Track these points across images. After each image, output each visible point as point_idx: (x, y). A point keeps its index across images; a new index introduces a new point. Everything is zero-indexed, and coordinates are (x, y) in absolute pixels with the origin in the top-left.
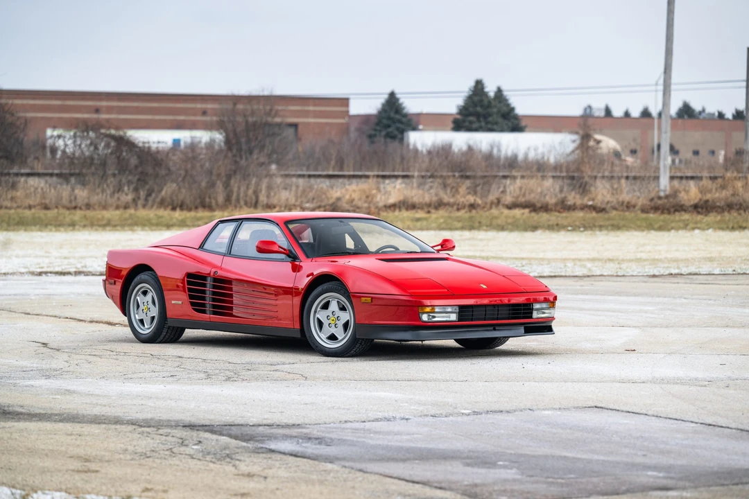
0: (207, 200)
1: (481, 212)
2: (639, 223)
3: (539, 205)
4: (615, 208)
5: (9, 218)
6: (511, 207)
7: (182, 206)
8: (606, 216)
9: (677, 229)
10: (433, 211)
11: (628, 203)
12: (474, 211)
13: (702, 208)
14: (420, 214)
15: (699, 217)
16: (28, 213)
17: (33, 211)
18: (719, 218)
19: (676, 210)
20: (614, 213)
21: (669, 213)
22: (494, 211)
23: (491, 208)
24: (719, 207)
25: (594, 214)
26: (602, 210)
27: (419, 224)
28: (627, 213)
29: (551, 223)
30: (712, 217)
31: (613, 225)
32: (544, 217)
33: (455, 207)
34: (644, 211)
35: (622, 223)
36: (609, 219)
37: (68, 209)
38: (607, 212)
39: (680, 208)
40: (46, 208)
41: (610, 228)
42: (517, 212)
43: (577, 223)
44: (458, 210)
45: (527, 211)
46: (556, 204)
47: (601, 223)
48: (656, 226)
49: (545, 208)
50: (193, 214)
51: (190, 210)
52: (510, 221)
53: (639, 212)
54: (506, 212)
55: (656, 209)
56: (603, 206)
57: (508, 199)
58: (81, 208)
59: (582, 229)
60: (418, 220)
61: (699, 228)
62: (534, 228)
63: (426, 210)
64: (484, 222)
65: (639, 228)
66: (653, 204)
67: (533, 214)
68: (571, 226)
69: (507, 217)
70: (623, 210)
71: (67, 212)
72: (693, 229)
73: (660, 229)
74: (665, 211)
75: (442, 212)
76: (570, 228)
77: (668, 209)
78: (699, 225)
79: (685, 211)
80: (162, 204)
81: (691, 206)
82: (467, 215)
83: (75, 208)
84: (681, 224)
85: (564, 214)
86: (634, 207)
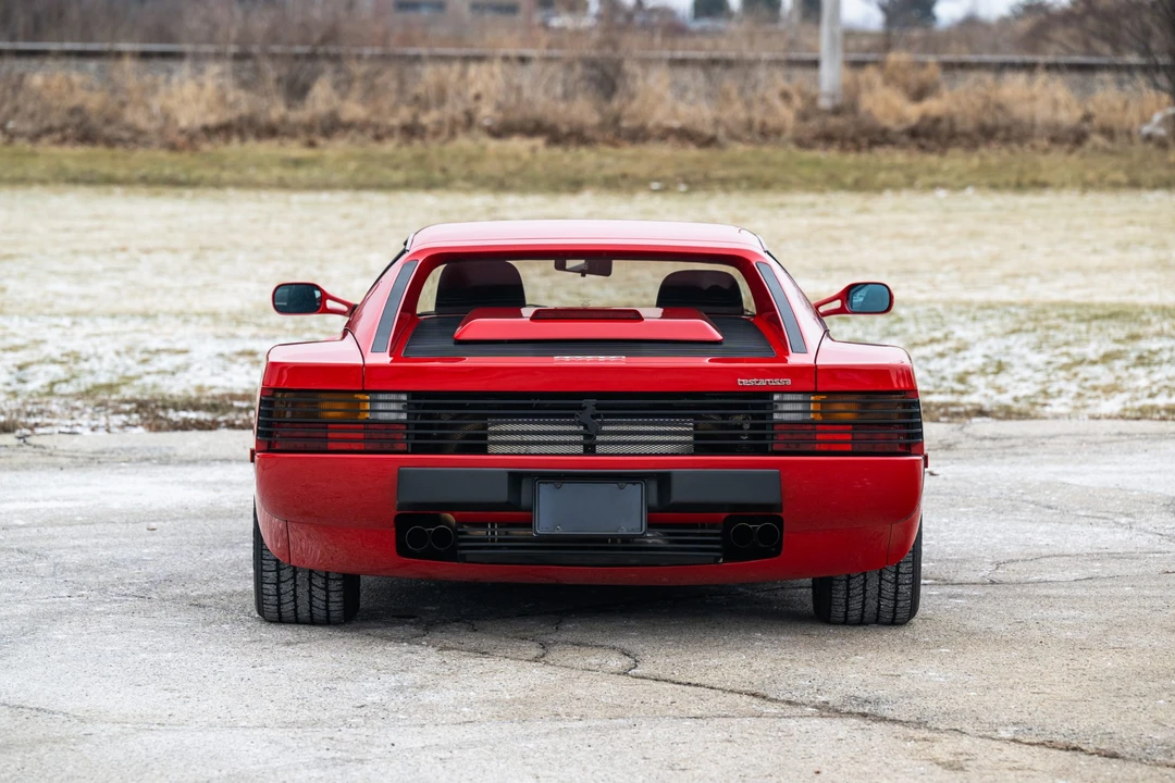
1: (434, 146)
2: (806, 171)
3: (564, 129)
4: (734, 137)
6: (501, 131)
8: (724, 155)
9: (895, 187)
10: (321, 141)
11: (764, 124)
12: (417, 143)
13: (929, 136)
14: (295, 150)
15: (933, 159)
18: (975, 161)
19: (873, 143)
20: (739, 149)
21: (858, 149)
22: (464, 142)
23: (453, 134)
24: (966, 135)
25: (692, 152)
26: (709, 142)
27: (302, 174)
28: (767, 150)
29: (609, 172)
30: (956, 161)
31: (749, 178)
32: (587, 158)
33: (370, 133)
34: (801, 143)
35: (768, 173)
36: (733, 163)
38: (721, 146)
39: (876, 137)
41: (744, 184)
42: (518, 145)
43: (669, 172)
44: (378, 138)
45: (539, 142)
46: (601, 126)
47: (721, 173)
48: (849, 180)
49: (578, 136)
52: (512, 166)
53: (792, 147)
54: (493, 145)
55: (828, 138)
56: (709, 131)
57: (487, 113)
59: (683, 188)
60: (298, 163)
61: (943, 186)
62: (575, 185)
63: (303, 137)
64: (454, 169)
65: (809, 185)
66: (814, 124)
67: (557, 151)
68: (658, 180)
69: (501, 157)
70: (752, 142)
72: (933, 186)
73: (859, 186)
74: (849, 145)
75: (342, 143)
76: (655, 186)
77: (853, 140)
78: (939, 178)
79: (893, 143)
81: (902, 133)
82: (406, 152)
84: (898, 176)
85: (628, 150)
86: (778, 133)
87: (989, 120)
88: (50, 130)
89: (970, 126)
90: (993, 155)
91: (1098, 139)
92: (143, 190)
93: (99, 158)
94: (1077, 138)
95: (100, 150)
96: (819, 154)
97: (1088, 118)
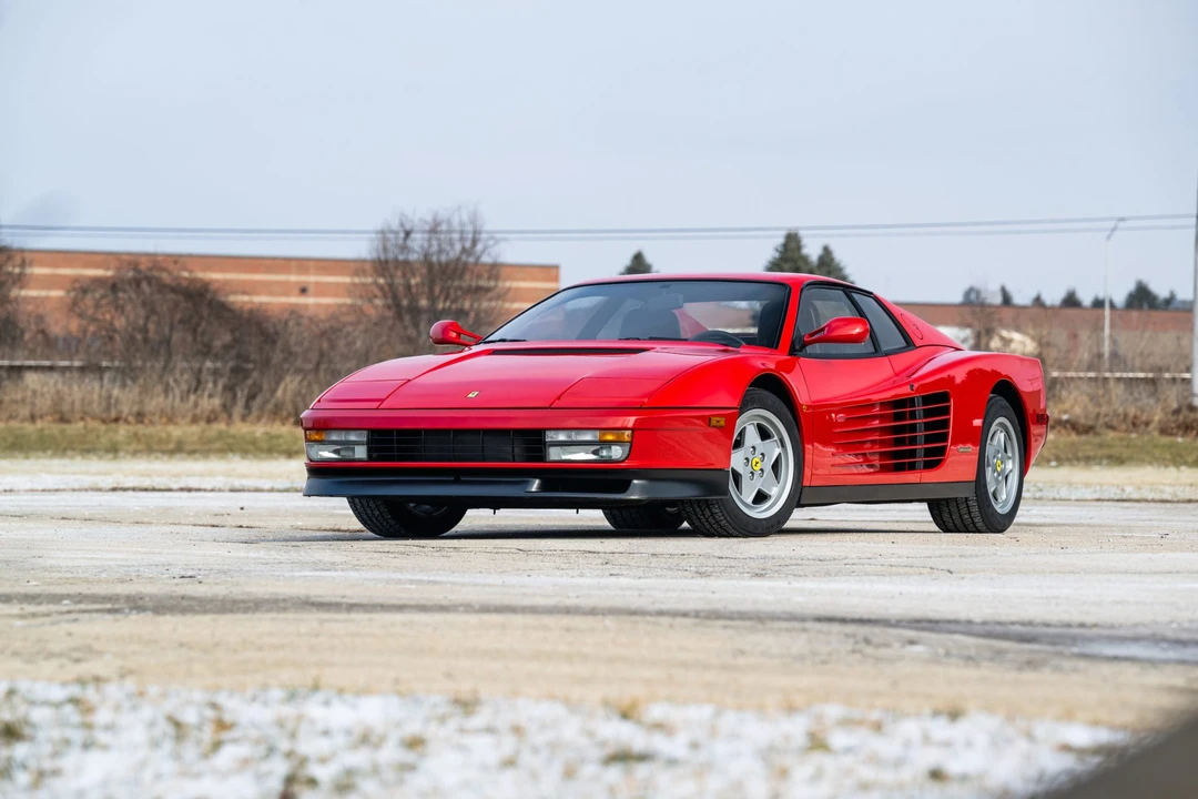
2: (1157, 453)
4: (1110, 427)
8: (1097, 440)
11: (1135, 417)
16: (29, 428)
17: (39, 424)
20: (1111, 435)
25: (1074, 437)
28: (1134, 436)
31: (1110, 457)
34: (1164, 431)
35: (1126, 453)
36: (1101, 446)
37: (104, 421)
38: (1097, 434)
40: (63, 419)
41: (1105, 462)
47: (1089, 453)
48: (1190, 459)
53: (1156, 434)
55: (1186, 428)
56: (1091, 423)
58: (126, 421)
59: (1054, 463)
65: (1158, 461)
66: (1181, 417)
70: (1126, 431)
71: (103, 428)
80: (277, 413)
83: (116, 420)
86: (1147, 424)
96: (1176, 439)
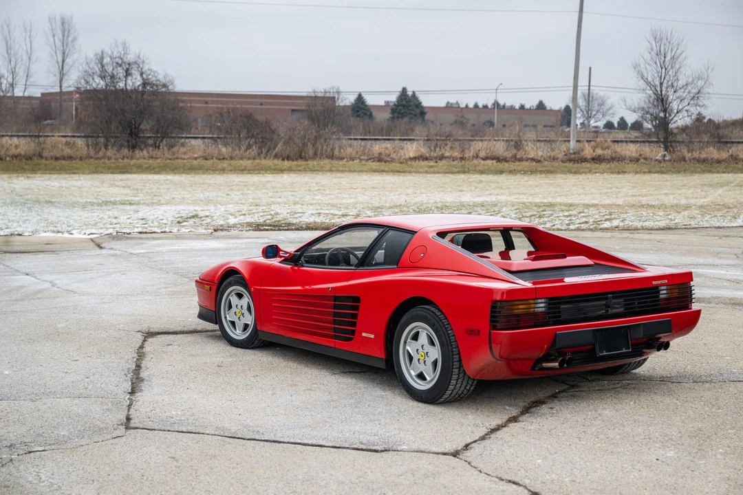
0: (303, 154)
1: (467, 162)
2: (563, 169)
3: (502, 158)
4: (547, 161)
5: (184, 165)
6: (484, 159)
7: (288, 158)
8: (542, 165)
9: (585, 173)
10: (439, 161)
11: (553, 157)
12: (463, 161)
13: (597, 160)
14: (432, 163)
15: (597, 166)
16: (195, 162)
18: (608, 166)
19: (582, 162)
21: (578, 163)
22: (475, 162)
23: (473, 160)
24: (607, 159)
25: (534, 163)
26: (538, 161)
27: (432, 169)
28: (554, 163)
29: (511, 169)
30: (604, 166)
31: (547, 171)
32: (506, 165)
33: (452, 159)
34: (563, 162)
35: (552, 169)
36: (544, 167)
37: (219, 159)
38: (541, 163)
39: (584, 160)
40: (207, 159)
42: (489, 162)
43: (526, 169)
44: (453, 160)
45: (495, 161)
46: (512, 157)
47: (540, 169)
48: (573, 171)
49: (505, 160)
50: (295, 163)
51: (293, 160)
52: (486, 168)
53: (560, 163)
54: (482, 162)
55: (570, 160)
56: (539, 159)
57: (482, 154)
58: (227, 159)
59: (530, 173)
60: (431, 167)
61: (598, 173)
62: (501, 172)
63: (434, 160)
64: (471, 168)
65: (563, 172)
66: (567, 157)
67: (499, 163)
69: (484, 165)
70: (551, 161)
71: (219, 162)
72: (596, 173)
73: (576, 173)
75: (443, 162)
76: (522, 172)
77: (577, 161)
78: (598, 171)
79: (587, 162)
80: (276, 156)
81: (590, 159)
82: (460, 164)
83: (223, 159)
84: (587, 170)
85: (517, 163)
86: (557, 159)
87: (614, 156)
88: (371, 159)
89: (609, 157)
90: (613, 165)
91: (642, 160)
92: (391, 173)
93: (382, 166)
94: (637, 160)
95: (383, 163)
96: (567, 164)
97: (640, 155)
